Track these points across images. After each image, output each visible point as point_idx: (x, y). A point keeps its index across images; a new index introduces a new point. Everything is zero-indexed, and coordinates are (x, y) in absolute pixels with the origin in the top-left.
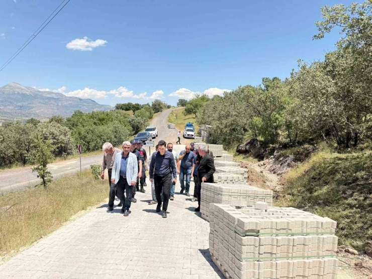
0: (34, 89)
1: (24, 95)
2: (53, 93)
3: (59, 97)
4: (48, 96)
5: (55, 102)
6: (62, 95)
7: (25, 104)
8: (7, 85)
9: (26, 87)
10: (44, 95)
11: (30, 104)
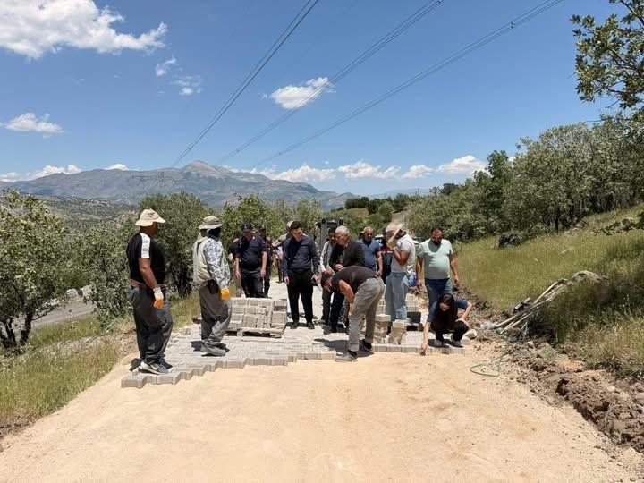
0: (225, 169)
1: (211, 180)
2: (250, 175)
3: (261, 181)
4: (245, 179)
5: (255, 188)
6: (265, 178)
7: (213, 192)
8: (189, 165)
9: (213, 167)
10: (239, 178)
11: (220, 192)
